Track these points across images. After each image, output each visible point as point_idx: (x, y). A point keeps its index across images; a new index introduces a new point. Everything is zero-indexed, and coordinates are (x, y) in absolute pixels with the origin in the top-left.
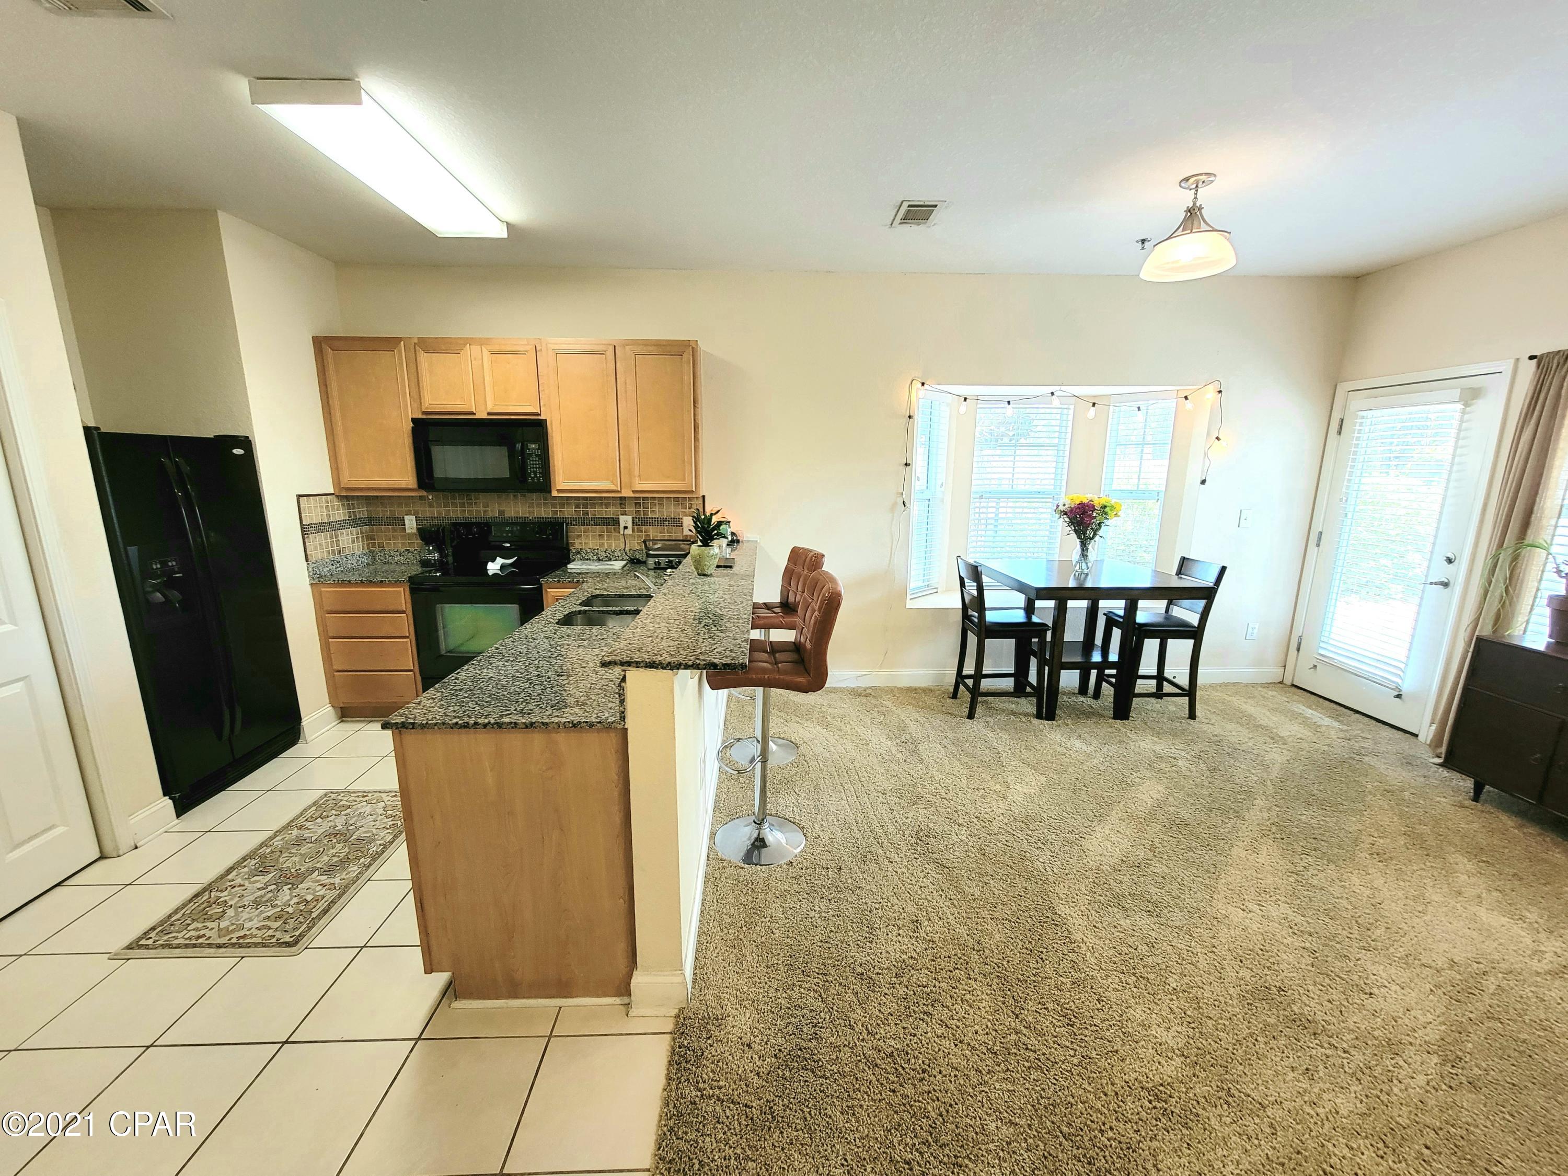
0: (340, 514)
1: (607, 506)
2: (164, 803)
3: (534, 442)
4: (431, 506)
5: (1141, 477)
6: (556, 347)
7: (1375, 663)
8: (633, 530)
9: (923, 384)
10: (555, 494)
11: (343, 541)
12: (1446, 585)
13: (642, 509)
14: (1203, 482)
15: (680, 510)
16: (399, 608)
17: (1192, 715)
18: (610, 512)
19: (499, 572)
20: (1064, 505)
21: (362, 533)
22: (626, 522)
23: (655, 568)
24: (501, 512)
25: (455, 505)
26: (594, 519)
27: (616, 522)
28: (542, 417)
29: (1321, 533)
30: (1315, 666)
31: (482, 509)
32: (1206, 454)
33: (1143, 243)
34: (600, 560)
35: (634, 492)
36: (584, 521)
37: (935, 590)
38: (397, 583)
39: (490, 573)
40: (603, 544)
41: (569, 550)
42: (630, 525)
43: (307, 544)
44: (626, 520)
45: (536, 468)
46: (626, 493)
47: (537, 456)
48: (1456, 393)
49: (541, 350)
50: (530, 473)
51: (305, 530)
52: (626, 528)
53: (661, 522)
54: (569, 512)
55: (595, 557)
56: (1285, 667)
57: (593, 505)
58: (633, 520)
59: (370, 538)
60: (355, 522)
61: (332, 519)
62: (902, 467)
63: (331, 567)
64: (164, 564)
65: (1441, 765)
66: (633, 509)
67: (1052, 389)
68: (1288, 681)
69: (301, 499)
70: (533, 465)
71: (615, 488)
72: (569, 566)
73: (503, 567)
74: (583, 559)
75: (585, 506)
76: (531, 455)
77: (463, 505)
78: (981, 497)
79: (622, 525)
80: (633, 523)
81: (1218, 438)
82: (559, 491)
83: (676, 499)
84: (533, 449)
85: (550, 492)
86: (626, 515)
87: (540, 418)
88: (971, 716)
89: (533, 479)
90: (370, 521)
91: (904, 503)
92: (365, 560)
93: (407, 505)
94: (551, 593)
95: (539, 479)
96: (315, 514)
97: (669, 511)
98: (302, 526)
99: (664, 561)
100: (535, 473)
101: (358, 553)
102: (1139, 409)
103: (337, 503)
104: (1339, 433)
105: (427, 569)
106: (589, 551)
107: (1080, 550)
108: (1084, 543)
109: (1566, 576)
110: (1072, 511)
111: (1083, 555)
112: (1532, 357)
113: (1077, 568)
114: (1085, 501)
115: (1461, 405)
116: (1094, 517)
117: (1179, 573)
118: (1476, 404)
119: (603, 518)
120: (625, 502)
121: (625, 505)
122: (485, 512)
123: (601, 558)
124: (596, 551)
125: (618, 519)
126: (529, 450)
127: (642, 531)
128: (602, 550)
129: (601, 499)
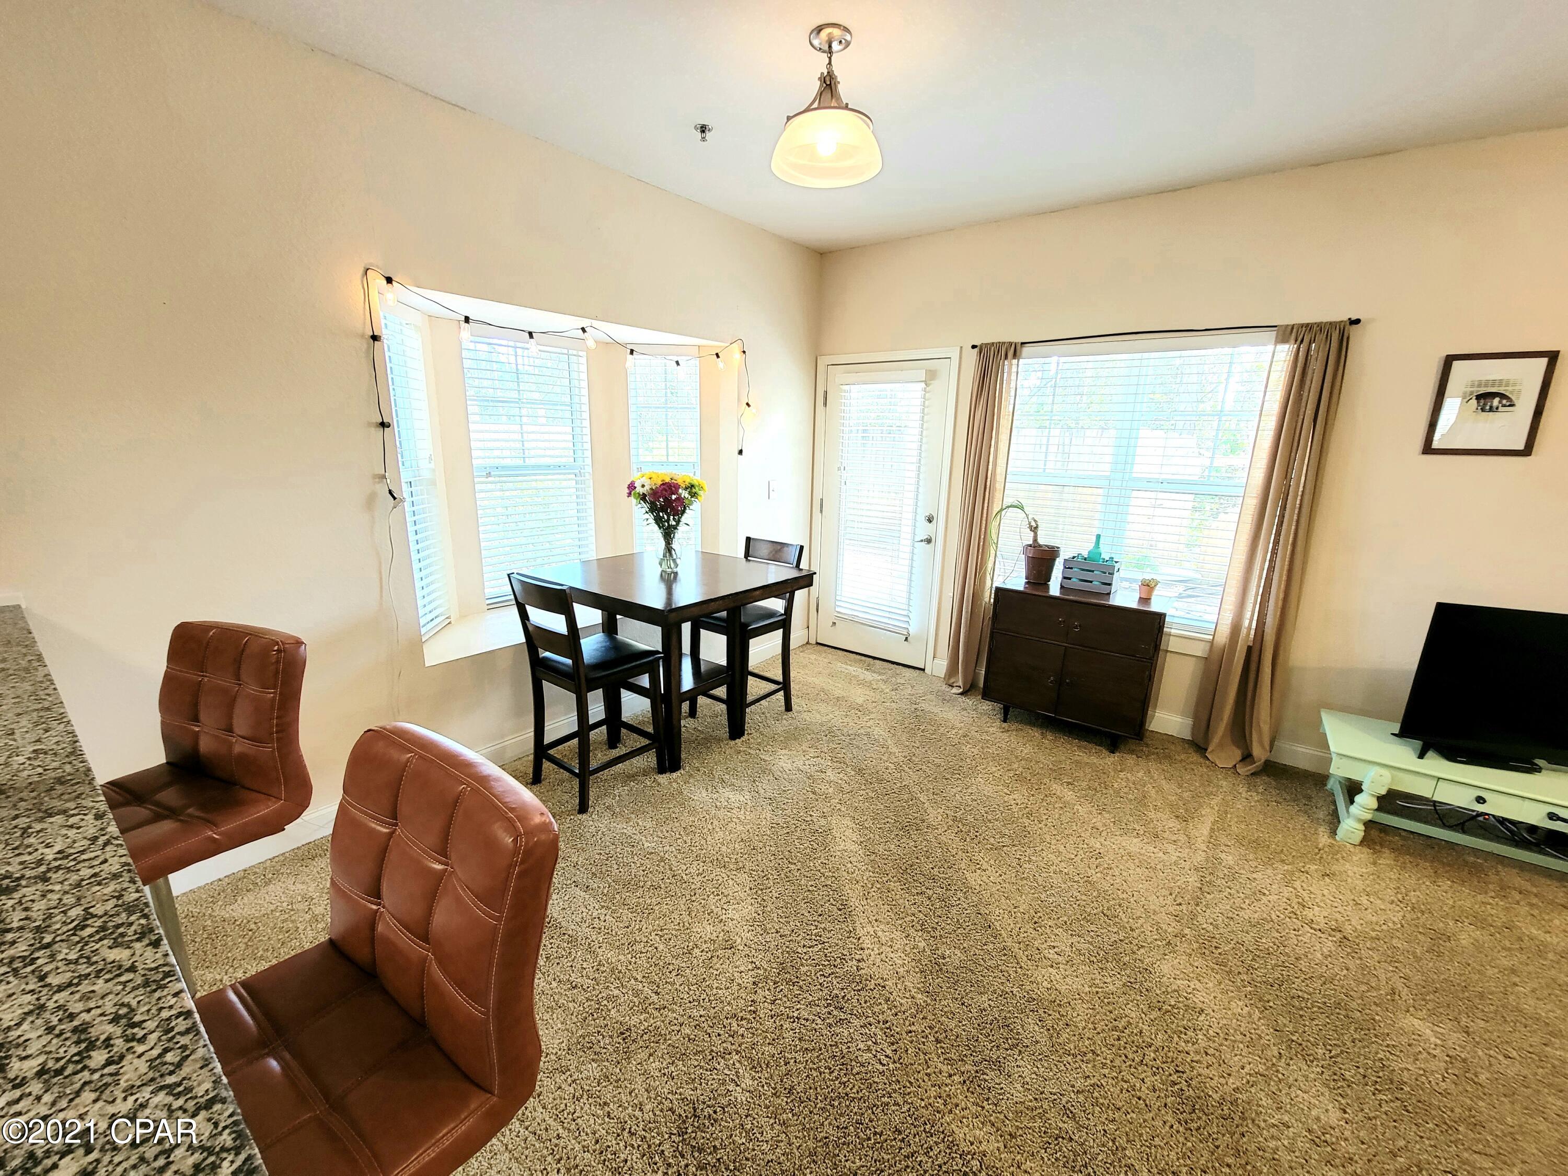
5: (669, 447)
7: (887, 615)
9: (389, 280)
12: (929, 541)
14: (741, 452)
17: (788, 708)
20: (643, 486)
29: (822, 500)
30: (834, 623)
32: (739, 422)
33: (703, 132)
37: (448, 621)
48: (922, 375)
56: (808, 627)
62: (373, 430)
65: (961, 694)
67: (585, 323)
68: (813, 641)
78: (489, 475)
81: (748, 404)
88: (583, 808)
91: (390, 492)
102: (678, 363)
104: (825, 404)
107: (662, 543)
108: (668, 534)
109: (1034, 529)
110: (655, 493)
111: (669, 549)
112: (974, 347)
113: (664, 567)
114: (667, 480)
115: (923, 385)
116: (679, 499)
117: (747, 555)
118: (935, 384)
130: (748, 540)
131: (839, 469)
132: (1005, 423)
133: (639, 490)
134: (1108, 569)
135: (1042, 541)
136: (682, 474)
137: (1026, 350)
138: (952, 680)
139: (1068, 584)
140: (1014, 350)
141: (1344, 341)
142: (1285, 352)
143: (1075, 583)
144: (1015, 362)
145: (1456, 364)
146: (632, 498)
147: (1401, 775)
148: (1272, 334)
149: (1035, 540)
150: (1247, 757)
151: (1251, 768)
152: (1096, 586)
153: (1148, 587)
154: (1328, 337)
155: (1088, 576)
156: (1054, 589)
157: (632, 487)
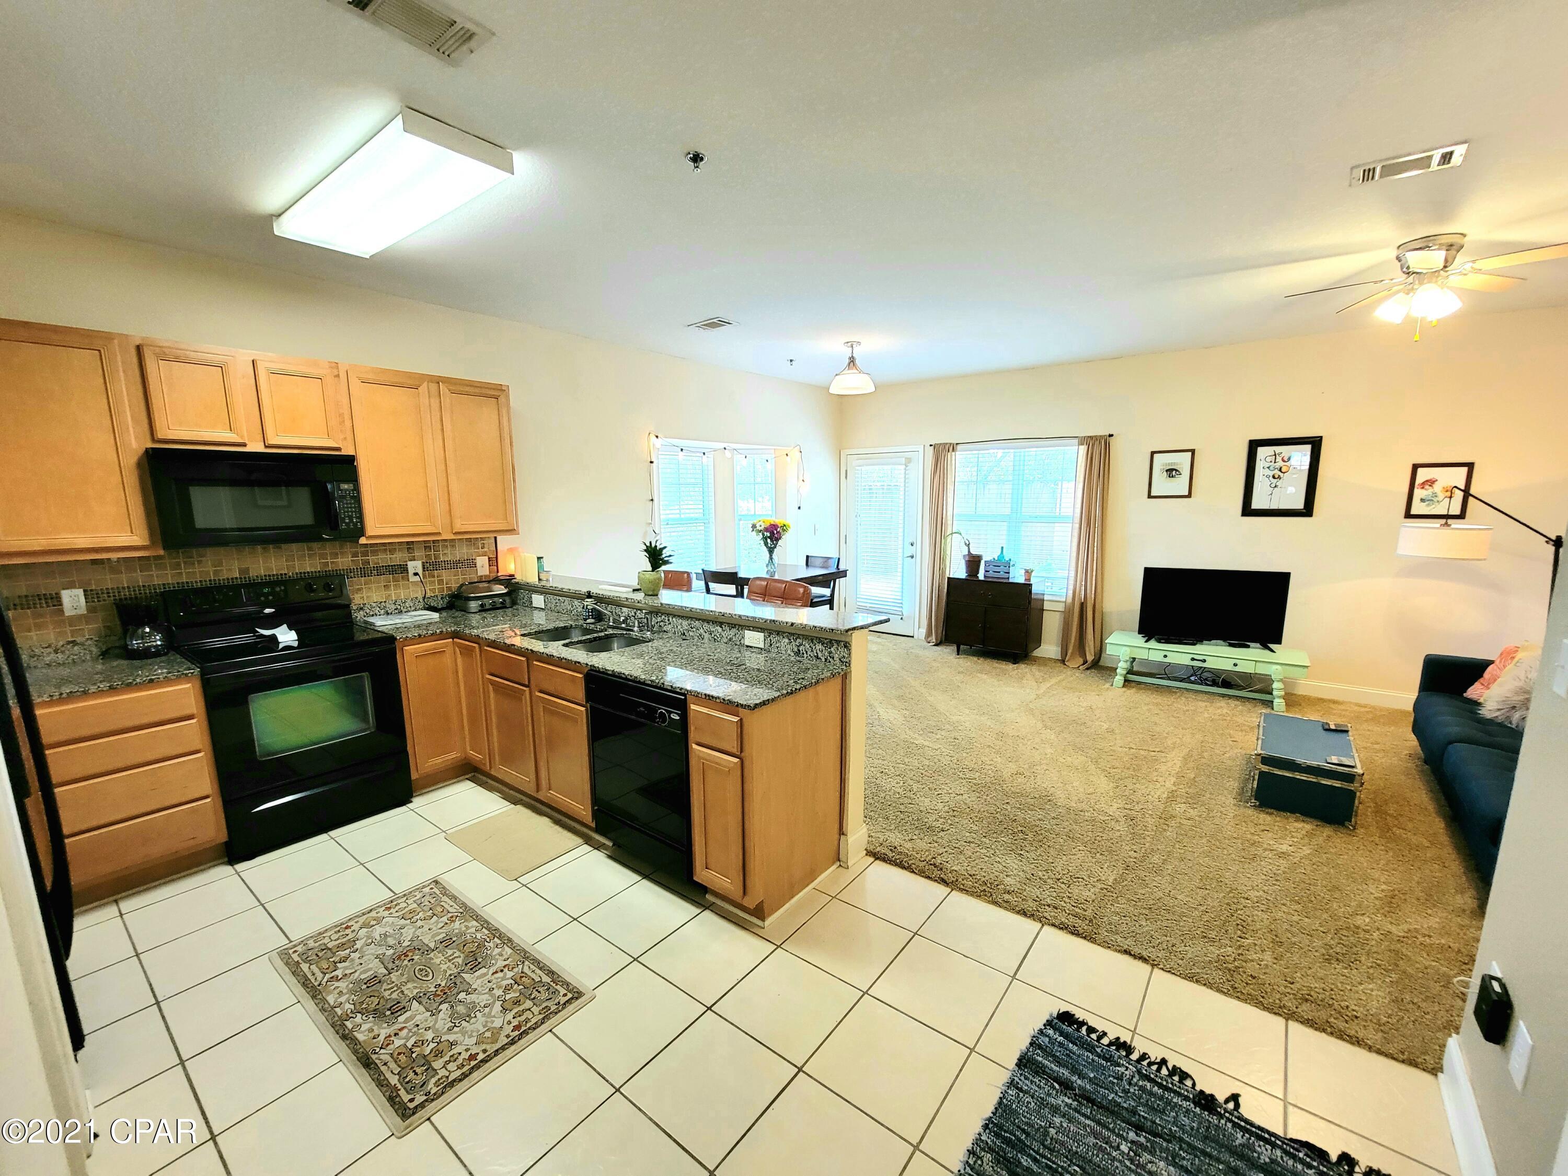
1: (392, 551)
4: (116, 571)
7: (889, 604)
8: (424, 576)
9: (657, 437)
10: (361, 541)
12: (912, 557)
13: (433, 552)
14: (799, 508)
15: (473, 550)
16: (187, 713)
18: (397, 558)
20: (760, 526)
22: (415, 567)
25: (161, 567)
26: (377, 568)
27: (404, 569)
29: (846, 535)
32: (798, 491)
33: (791, 361)
34: (388, 614)
35: (456, 534)
36: (365, 572)
40: (390, 595)
42: (420, 571)
44: (415, 566)
45: (352, 512)
47: (352, 498)
48: (903, 460)
50: (344, 519)
52: (415, 574)
53: (455, 565)
54: (344, 562)
55: (382, 612)
57: (375, 553)
58: (423, 565)
62: (648, 502)
65: (934, 645)
66: (423, 553)
67: (725, 445)
70: (348, 508)
71: (435, 531)
75: (365, 554)
76: (344, 497)
79: (411, 571)
80: (424, 568)
81: (803, 481)
82: (369, 538)
83: (469, 540)
84: (346, 490)
85: (358, 539)
86: (415, 560)
87: (342, 453)
89: (348, 525)
91: (654, 531)
93: (66, 574)
95: (355, 524)
97: (461, 552)
100: (351, 518)
104: (846, 477)
106: (374, 605)
107: (768, 555)
108: (771, 551)
109: (968, 545)
110: (766, 530)
111: (771, 558)
112: (931, 445)
113: (769, 568)
114: (772, 523)
115: (904, 466)
116: (778, 532)
117: (807, 564)
118: (911, 466)
119: (389, 566)
120: (410, 548)
121: (410, 550)
122: (216, 572)
123: (389, 612)
124: (383, 604)
125: (407, 565)
126: (341, 490)
127: (434, 577)
128: (390, 602)
129: (384, 544)
130: (807, 557)
131: (856, 516)
132: (950, 487)
133: (758, 528)
134: (1008, 564)
135: (973, 552)
136: (779, 521)
137: (959, 447)
138: (929, 639)
139: (988, 574)
140: (953, 447)
141: (1107, 446)
142: (1083, 449)
143: (991, 574)
144: (953, 453)
145: (1156, 456)
146: (754, 532)
147: (1135, 649)
148: (1076, 441)
149: (969, 551)
150: (1085, 662)
151: (1086, 666)
152: (1002, 574)
153: (1028, 573)
154: (1100, 443)
155: (997, 569)
156: (981, 576)
157: (754, 526)
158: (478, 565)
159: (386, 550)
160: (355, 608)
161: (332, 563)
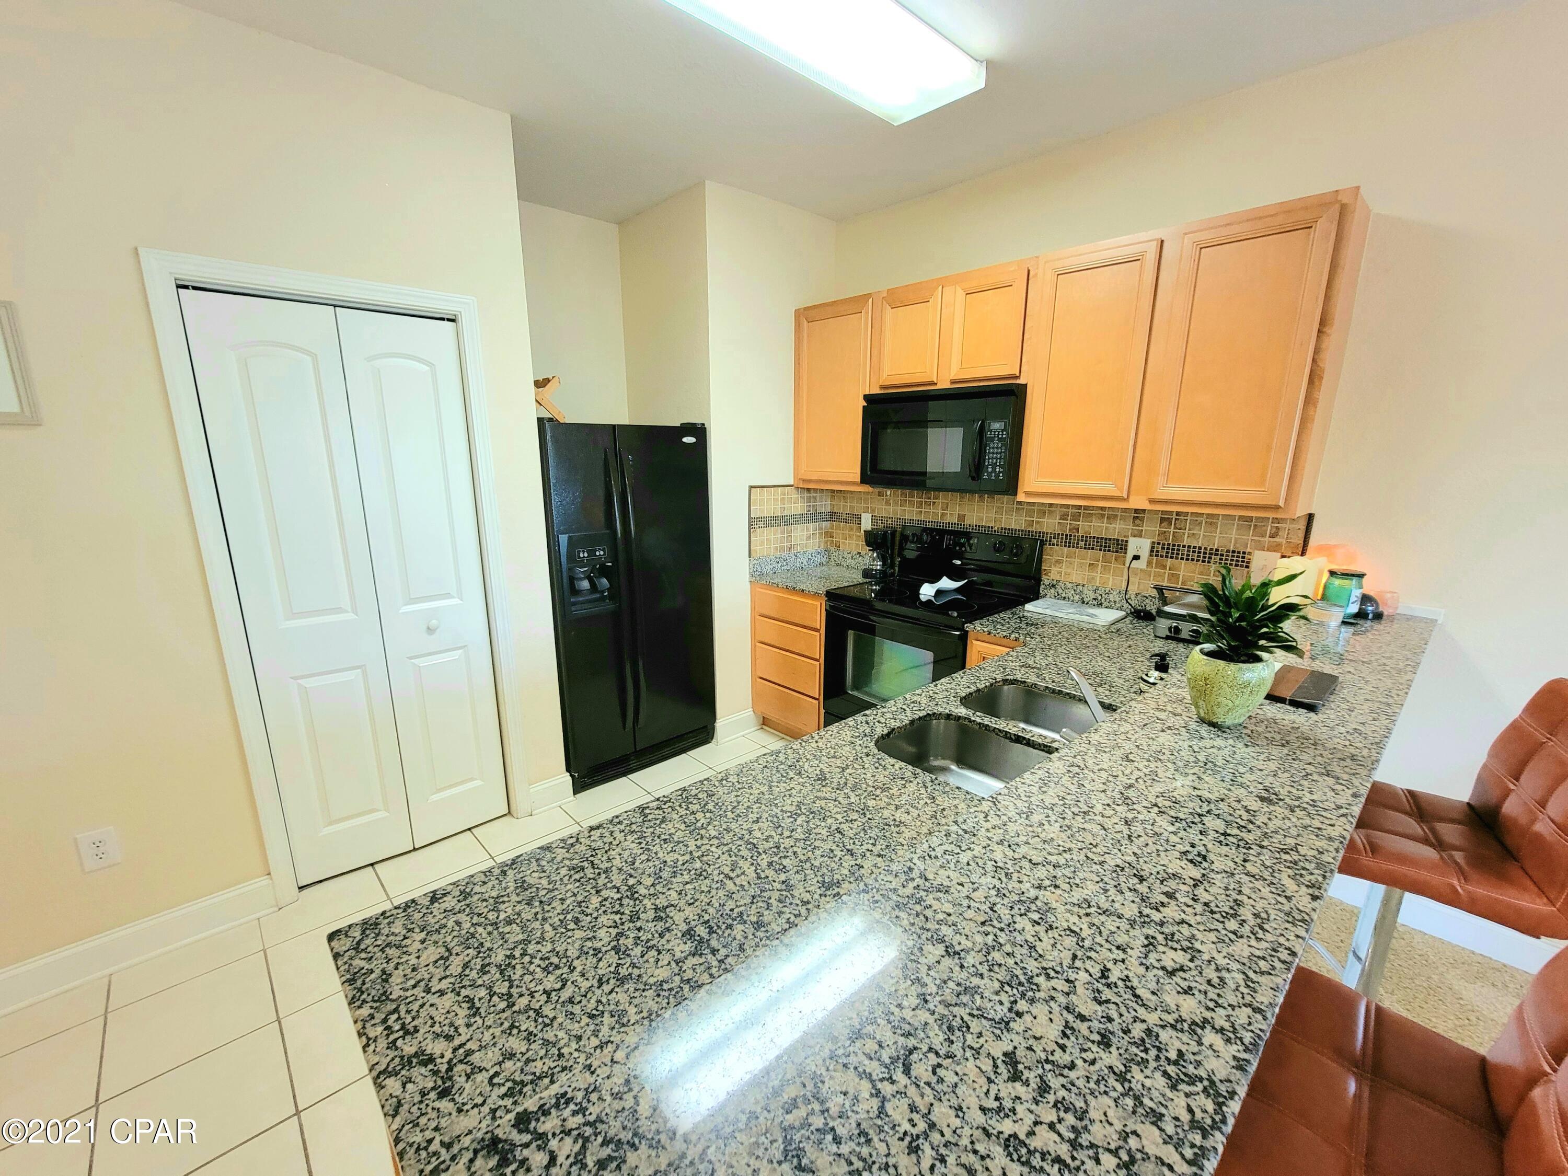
0: (797, 506)
1: (1109, 520)
2: (564, 779)
3: (996, 419)
4: (888, 503)
6: (1059, 264)
8: (1149, 563)
10: (1021, 497)
11: (796, 537)
13: (1172, 530)
15: (1249, 537)
16: (813, 625)
18: (1114, 530)
19: (933, 599)
21: (821, 529)
22: (1139, 548)
23: (1167, 638)
24: (962, 517)
25: (911, 504)
26: (1085, 539)
27: (1121, 546)
28: (1021, 381)
31: (941, 511)
34: (1083, 602)
35: (1152, 501)
36: (1069, 541)
38: (816, 595)
39: (923, 598)
40: (1093, 578)
41: (1038, 581)
42: (1145, 554)
43: (752, 539)
44: (1139, 545)
45: (997, 458)
46: (1138, 502)
47: (1000, 440)
49: (1036, 275)
50: (988, 466)
51: (753, 523)
52: (1136, 558)
53: (1203, 554)
54: (1049, 525)
55: (1077, 598)
57: (1089, 518)
58: (1153, 547)
59: (829, 535)
60: (813, 517)
61: (786, 513)
63: (776, 565)
64: (592, 553)
66: (1156, 528)
69: (753, 490)
70: (995, 453)
71: (1117, 494)
72: (1028, 607)
73: (939, 593)
74: (1058, 596)
75: (1076, 517)
76: (992, 440)
77: (920, 505)
79: (1131, 552)
80: (1152, 551)
82: (1028, 494)
84: (996, 431)
85: (1016, 494)
86: (1141, 536)
87: (1018, 382)
89: (989, 474)
90: (832, 516)
92: (819, 559)
93: (866, 501)
94: (976, 648)
95: (997, 475)
96: (768, 506)
97: (1229, 538)
98: (750, 518)
99: (1186, 629)
100: (994, 466)
101: (811, 550)
103: (795, 495)
105: (868, 580)
106: (1069, 585)
119: (1102, 538)
120: (1137, 517)
121: (1138, 522)
122: (943, 514)
123: (1086, 600)
124: (1080, 587)
125: (1127, 541)
126: (991, 431)
127: (1164, 567)
128: (1090, 588)
129: (1102, 508)
158: (1253, 566)
159: (1103, 515)
160: (1047, 582)
161: (1038, 522)
